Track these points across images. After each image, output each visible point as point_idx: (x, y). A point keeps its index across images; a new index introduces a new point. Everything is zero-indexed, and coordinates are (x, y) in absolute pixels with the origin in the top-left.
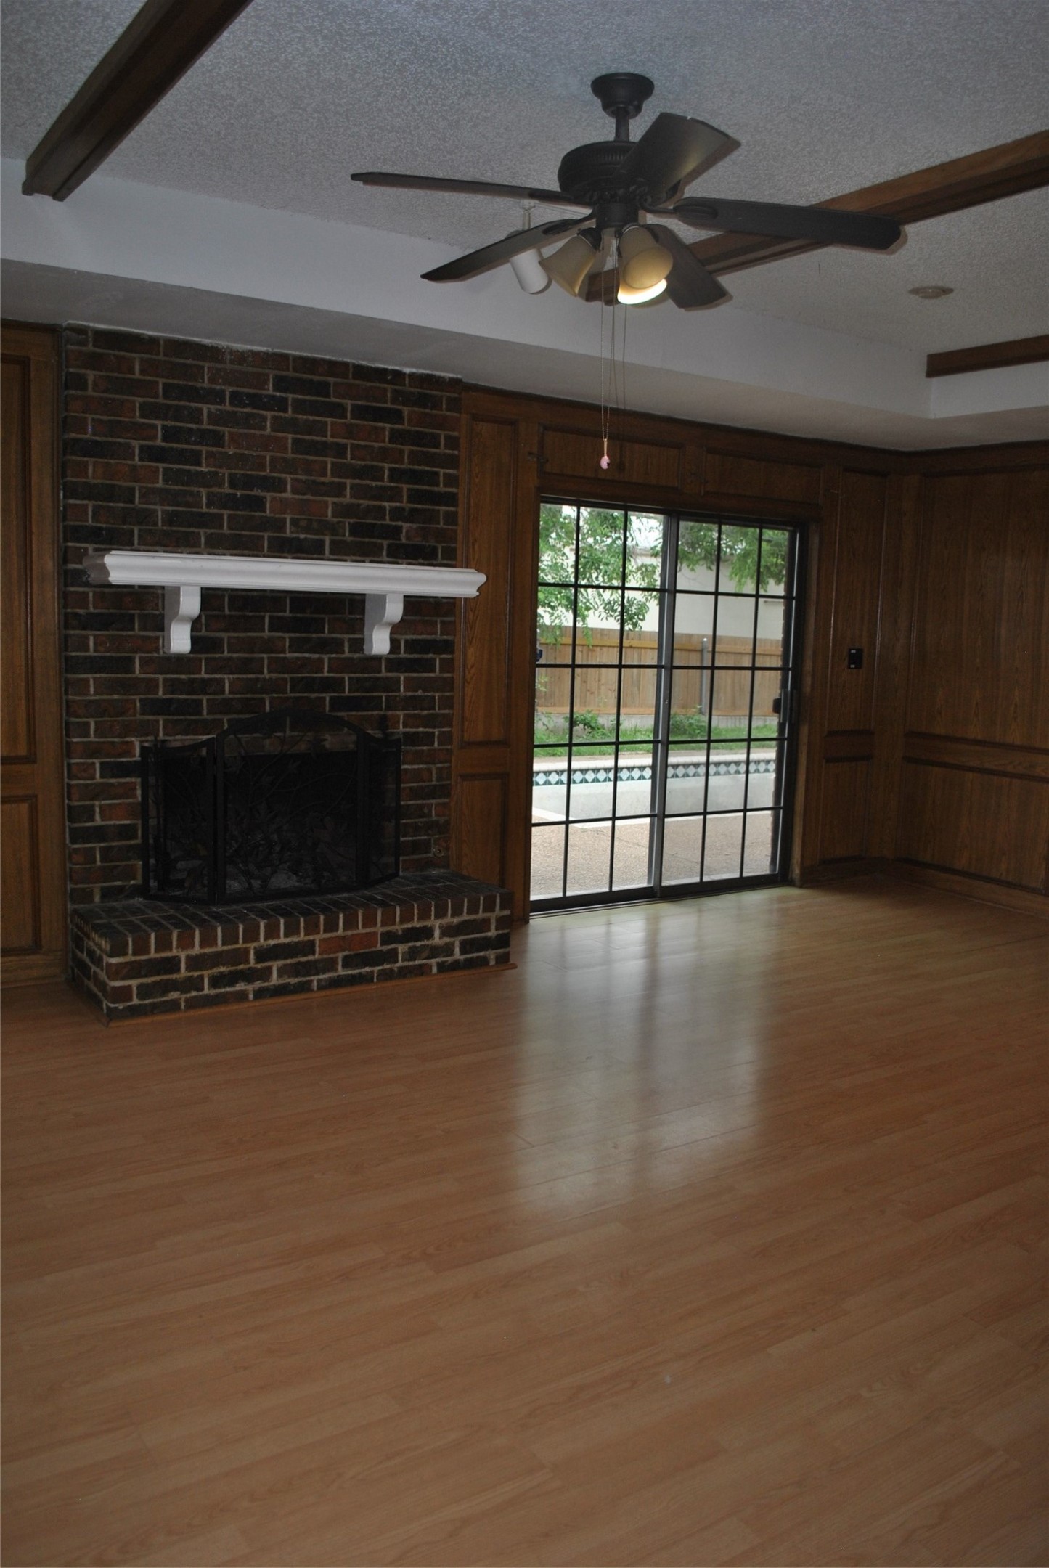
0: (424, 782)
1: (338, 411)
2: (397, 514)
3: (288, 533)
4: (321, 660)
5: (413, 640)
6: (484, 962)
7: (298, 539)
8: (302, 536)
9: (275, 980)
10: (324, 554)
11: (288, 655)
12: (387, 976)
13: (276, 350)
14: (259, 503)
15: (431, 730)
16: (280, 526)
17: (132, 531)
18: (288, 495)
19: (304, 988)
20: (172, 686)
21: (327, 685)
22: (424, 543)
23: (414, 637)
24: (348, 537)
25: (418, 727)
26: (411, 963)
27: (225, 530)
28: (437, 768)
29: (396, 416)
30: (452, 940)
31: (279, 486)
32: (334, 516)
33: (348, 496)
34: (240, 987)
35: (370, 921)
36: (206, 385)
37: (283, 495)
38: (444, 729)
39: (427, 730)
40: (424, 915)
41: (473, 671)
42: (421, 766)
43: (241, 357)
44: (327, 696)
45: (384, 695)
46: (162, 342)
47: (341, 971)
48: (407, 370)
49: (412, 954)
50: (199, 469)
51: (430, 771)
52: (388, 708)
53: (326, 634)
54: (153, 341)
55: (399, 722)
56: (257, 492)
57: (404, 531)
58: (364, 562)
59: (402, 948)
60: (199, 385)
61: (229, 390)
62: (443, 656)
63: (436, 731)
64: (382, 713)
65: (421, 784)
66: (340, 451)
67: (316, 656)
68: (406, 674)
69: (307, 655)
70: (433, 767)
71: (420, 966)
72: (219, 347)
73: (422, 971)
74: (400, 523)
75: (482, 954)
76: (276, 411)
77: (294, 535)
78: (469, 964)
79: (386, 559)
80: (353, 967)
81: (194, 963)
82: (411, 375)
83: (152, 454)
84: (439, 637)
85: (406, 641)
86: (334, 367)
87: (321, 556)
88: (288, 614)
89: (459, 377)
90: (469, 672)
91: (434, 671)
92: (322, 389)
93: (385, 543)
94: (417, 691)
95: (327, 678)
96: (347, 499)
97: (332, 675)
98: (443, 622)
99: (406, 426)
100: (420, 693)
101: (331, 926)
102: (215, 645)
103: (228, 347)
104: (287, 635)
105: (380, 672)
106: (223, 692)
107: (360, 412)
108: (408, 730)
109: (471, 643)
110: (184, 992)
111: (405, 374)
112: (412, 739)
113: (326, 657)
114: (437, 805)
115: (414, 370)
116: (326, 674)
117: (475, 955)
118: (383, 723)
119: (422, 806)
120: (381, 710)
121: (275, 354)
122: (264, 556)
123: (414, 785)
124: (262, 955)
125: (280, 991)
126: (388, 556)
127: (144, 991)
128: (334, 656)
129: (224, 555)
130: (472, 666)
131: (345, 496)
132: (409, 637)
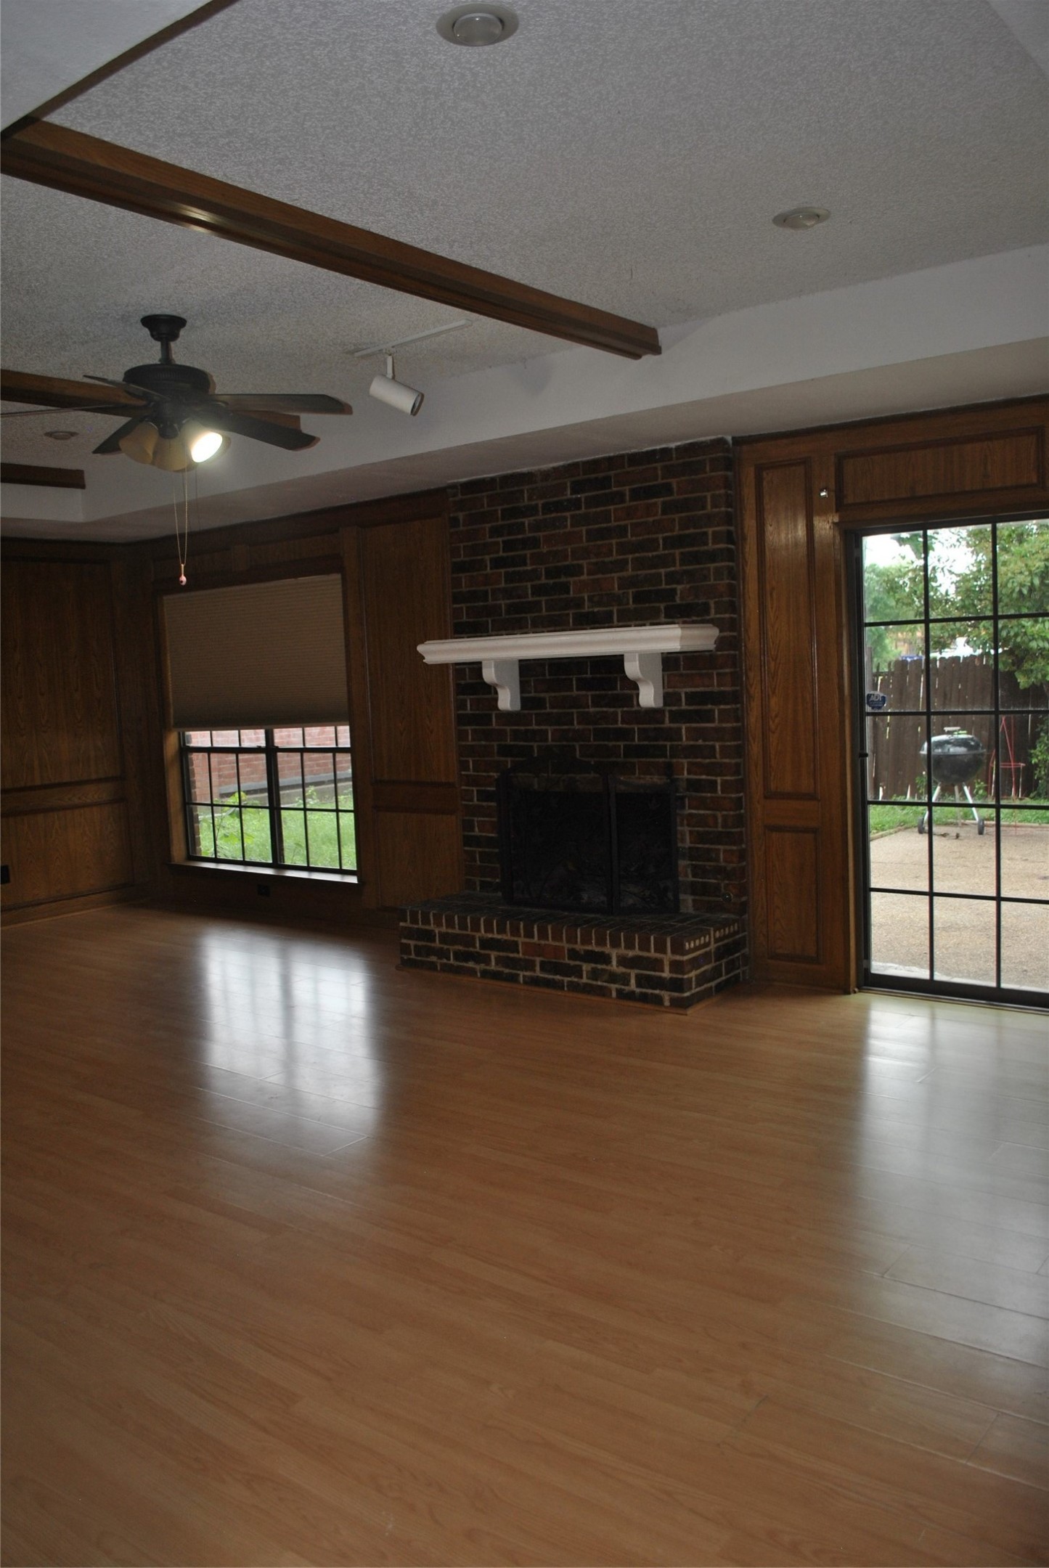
0: (710, 827)
1: (620, 497)
2: (672, 578)
3: (586, 608)
4: (616, 714)
5: (692, 692)
6: (658, 1001)
7: (593, 612)
8: (596, 610)
9: (493, 966)
10: (613, 622)
11: (592, 710)
12: (574, 987)
13: (570, 462)
14: (565, 588)
15: (714, 778)
16: (579, 604)
17: (487, 622)
18: (585, 577)
19: (513, 979)
20: (516, 735)
21: (623, 734)
22: (696, 601)
23: (693, 690)
24: (631, 605)
25: (701, 774)
26: (594, 983)
27: (544, 613)
28: (723, 816)
29: (668, 489)
30: (628, 971)
31: (577, 571)
32: (619, 589)
33: (630, 570)
34: (471, 964)
35: (557, 937)
36: (526, 502)
37: (582, 578)
38: (725, 778)
39: (709, 778)
40: (601, 942)
41: (777, 721)
42: (707, 812)
43: (546, 475)
44: (622, 744)
45: (668, 744)
46: (498, 480)
47: (538, 973)
48: (673, 445)
49: (595, 974)
50: (525, 568)
51: (715, 817)
52: (672, 757)
53: (618, 691)
54: (493, 479)
55: (683, 769)
56: (563, 579)
57: (679, 592)
58: (644, 625)
59: (586, 967)
60: (521, 504)
61: (540, 502)
62: (722, 707)
63: (719, 780)
64: (667, 760)
65: (707, 829)
66: (622, 531)
67: (612, 710)
68: (688, 725)
69: (605, 709)
70: (719, 814)
71: (601, 987)
72: (533, 471)
73: (603, 992)
74: (674, 586)
75: (657, 992)
76: (573, 511)
77: (591, 610)
78: (644, 998)
79: (663, 620)
80: (549, 972)
81: (444, 938)
82: (678, 448)
83: (497, 563)
84: (716, 689)
85: (686, 693)
86: (612, 462)
87: (610, 625)
88: (589, 676)
89: (720, 436)
90: (773, 722)
91: (713, 721)
92: (604, 483)
93: (662, 606)
94: (697, 741)
95: (620, 728)
96: (630, 572)
97: (624, 726)
98: (718, 674)
99: (675, 497)
100: (700, 742)
101: (529, 934)
102: (538, 703)
103: (539, 471)
104: (589, 693)
105: (663, 722)
106: (546, 740)
107: (636, 494)
108: (692, 777)
109: (774, 693)
110: (440, 958)
111: (672, 449)
112: (694, 785)
113: (619, 711)
114: (725, 851)
115: (679, 443)
116: (620, 725)
117: (650, 991)
118: (669, 770)
119: (708, 850)
120: (666, 757)
121: (569, 465)
122: (570, 630)
123: (700, 829)
124: (486, 944)
125: (496, 976)
126: (665, 617)
127: (418, 950)
128: (625, 709)
129: (543, 632)
130: (776, 716)
131: (627, 570)
132: (688, 690)
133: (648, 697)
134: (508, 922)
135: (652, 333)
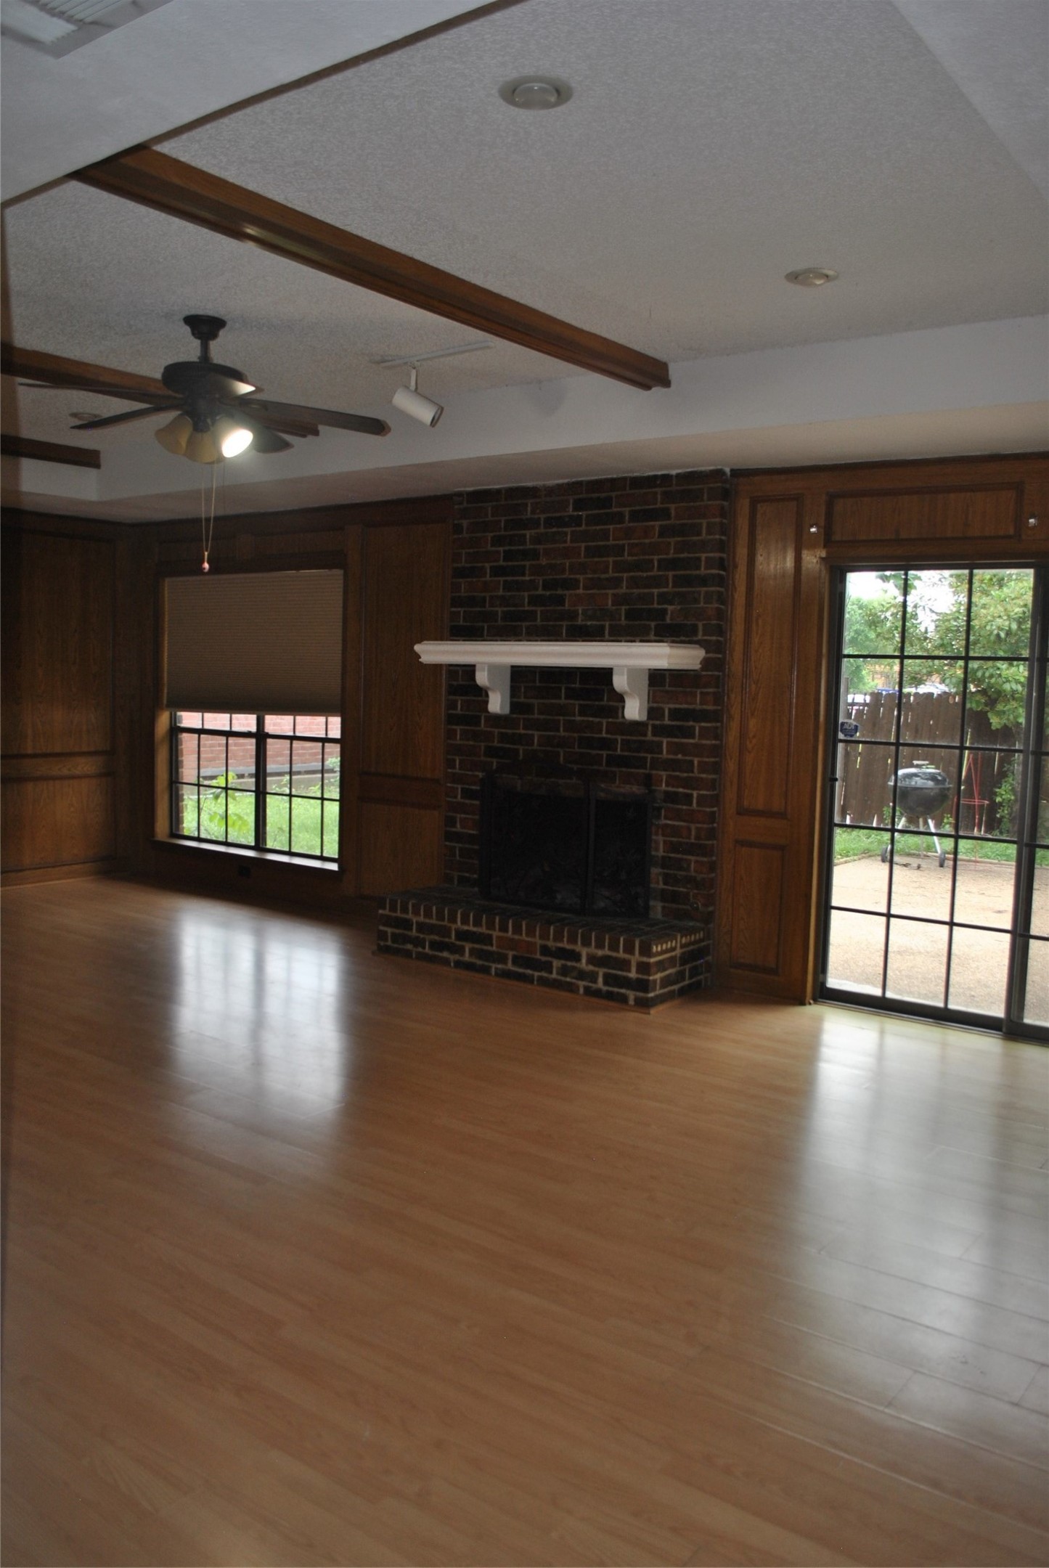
0: (683, 838)
1: (619, 518)
2: (664, 598)
3: (579, 622)
4: (601, 723)
5: (676, 709)
6: (624, 999)
7: (586, 626)
8: (589, 623)
9: (467, 957)
10: (604, 636)
11: (578, 718)
12: (544, 982)
13: (573, 480)
14: (560, 601)
15: (689, 791)
16: (573, 616)
17: (483, 627)
18: (581, 591)
19: (485, 970)
20: (503, 737)
21: (605, 744)
22: (686, 622)
23: (678, 706)
24: (623, 622)
25: (678, 787)
26: (563, 978)
27: (539, 622)
28: (697, 828)
29: (665, 514)
30: (596, 969)
31: (573, 584)
32: (613, 605)
33: (624, 588)
34: (445, 954)
35: (531, 932)
36: (529, 515)
37: (578, 592)
38: (702, 792)
39: (686, 791)
40: (573, 940)
41: (754, 741)
42: (682, 824)
43: (551, 491)
44: (604, 753)
45: (649, 756)
46: (503, 492)
47: (510, 966)
48: (674, 472)
49: (564, 971)
50: (523, 578)
51: (689, 829)
52: (652, 768)
53: (605, 703)
54: (498, 491)
55: (662, 780)
56: (560, 592)
57: (669, 612)
58: (634, 641)
59: (557, 963)
60: (524, 517)
61: (543, 517)
62: (703, 724)
63: (695, 794)
64: (647, 772)
65: (680, 839)
66: (619, 550)
67: (598, 720)
68: (669, 739)
69: (591, 719)
70: (693, 827)
71: (570, 984)
72: (538, 486)
73: (571, 988)
74: (665, 606)
75: (623, 991)
76: (575, 527)
77: (584, 623)
78: (610, 996)
79: (653, 637)
80: (520, 966)
81: (421, 927)
82: (678, 475)
83: (497, 571)
84: (698, 707)
85: (670, 709)
86: (613, 483)
87: (602, 638)
88: (577, 685)
89: (719, 467)
90: (751, 742)
91: (694, 738)
92: (606, 503)
93: (653, 624)
94: (677, 755)
95: (604, 738)
96: (623, 590)
97: (609, 736)
98: (701, 693)
99: (672, 522)
100: (680, 756)
101: (504, 928)
102: (526, 709)
103: (544, 486)
104: (577, 702)
105: (645, 735)
106: (532, 744)
107: (635, 516)
108: (670, 789)
109: (752, 715)
110: (416, 946)
111: (672, 476)
112: (671, 797)
113: (604, 721)
114: (696, 862)
115: (679, 471)
116: (604, 735)
117: (616, 990)
118: (648, 781)
119: (681, 860)
120: (646, 769)
121: (573, 483)
122: (563, 641)
123: (674, 839)
124: (463, 936)
125: (469, 967)
126: (655, 635)
127: (395, 938)
128: (610, 720)
129: (536, 641)
130: (754, 737)
131: (622, 588)
132: (672, 706)
133: (634, 710)
134: (484, 916)
135: (663, 367)
